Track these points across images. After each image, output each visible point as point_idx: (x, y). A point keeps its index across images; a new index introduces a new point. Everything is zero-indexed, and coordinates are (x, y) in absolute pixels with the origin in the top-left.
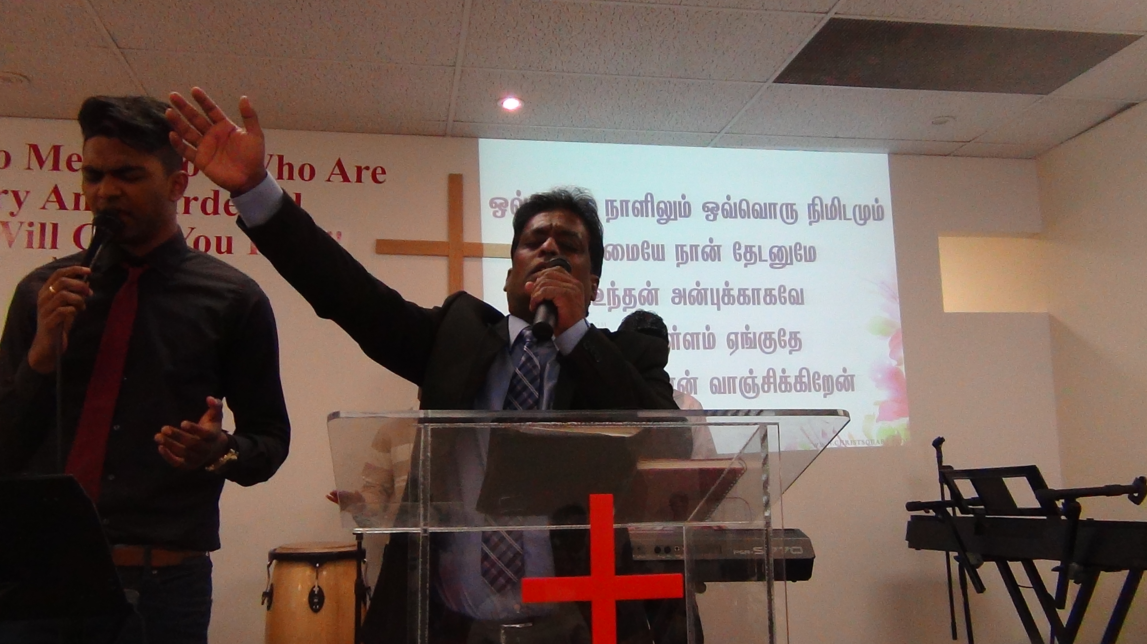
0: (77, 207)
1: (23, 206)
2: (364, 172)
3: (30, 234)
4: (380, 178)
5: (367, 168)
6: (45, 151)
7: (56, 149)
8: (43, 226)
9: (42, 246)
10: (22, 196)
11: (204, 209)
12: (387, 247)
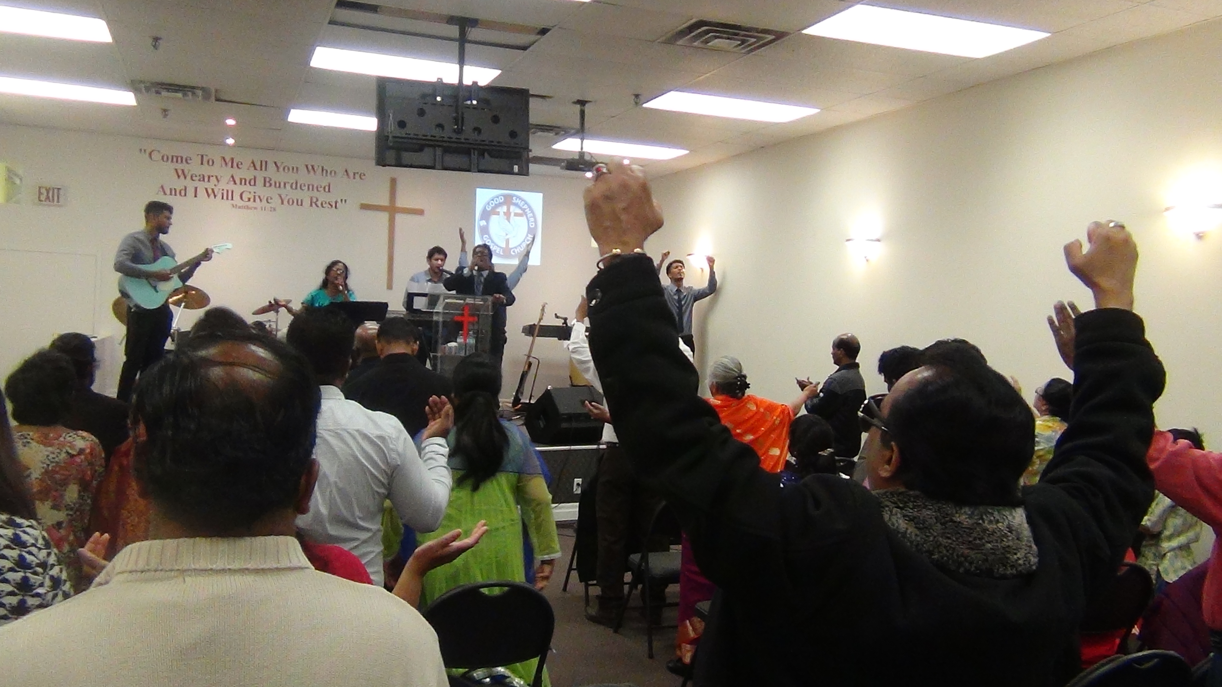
0: (241, 184)
1: (220, 182)
2: (356, 174)
3: (223, 194)
4: (363, 177)
5: (358, 173)
6: (228, 159)
7: (232, 160)
8: (228, 191)
9: (227, 198)
10: (219, 177)
11: (291, 187)
12: (365, 207)
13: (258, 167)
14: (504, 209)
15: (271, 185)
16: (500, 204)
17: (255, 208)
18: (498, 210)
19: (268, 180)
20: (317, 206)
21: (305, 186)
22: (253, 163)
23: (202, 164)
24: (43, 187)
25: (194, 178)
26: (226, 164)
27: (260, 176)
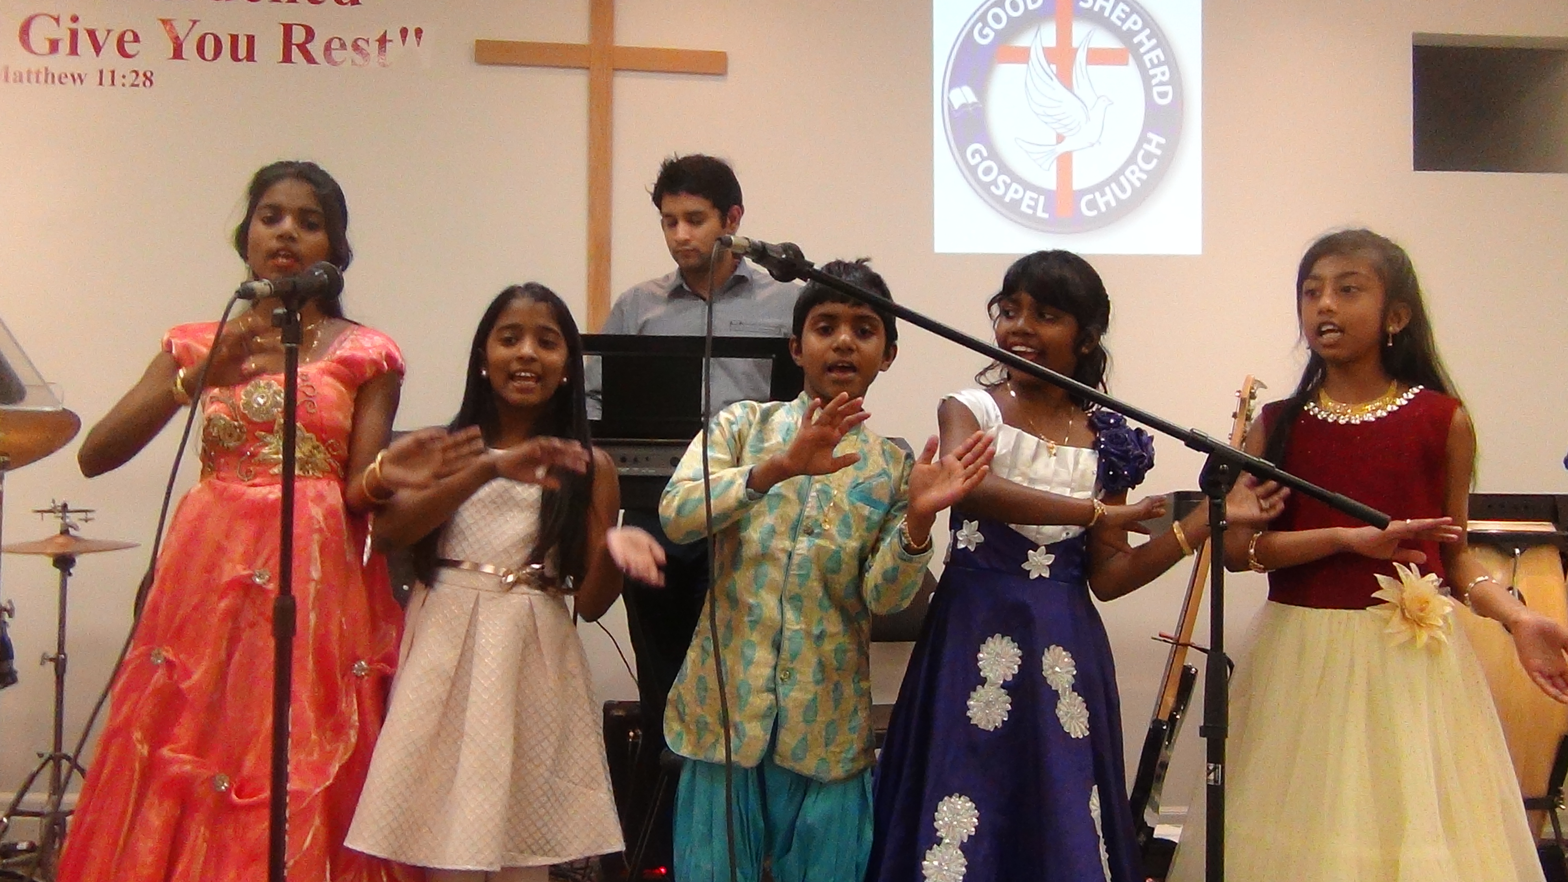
12: (492, 53)
14: (1048, 35)
16: (1030, 20)
17: (78, 79)
20: (310, 59)
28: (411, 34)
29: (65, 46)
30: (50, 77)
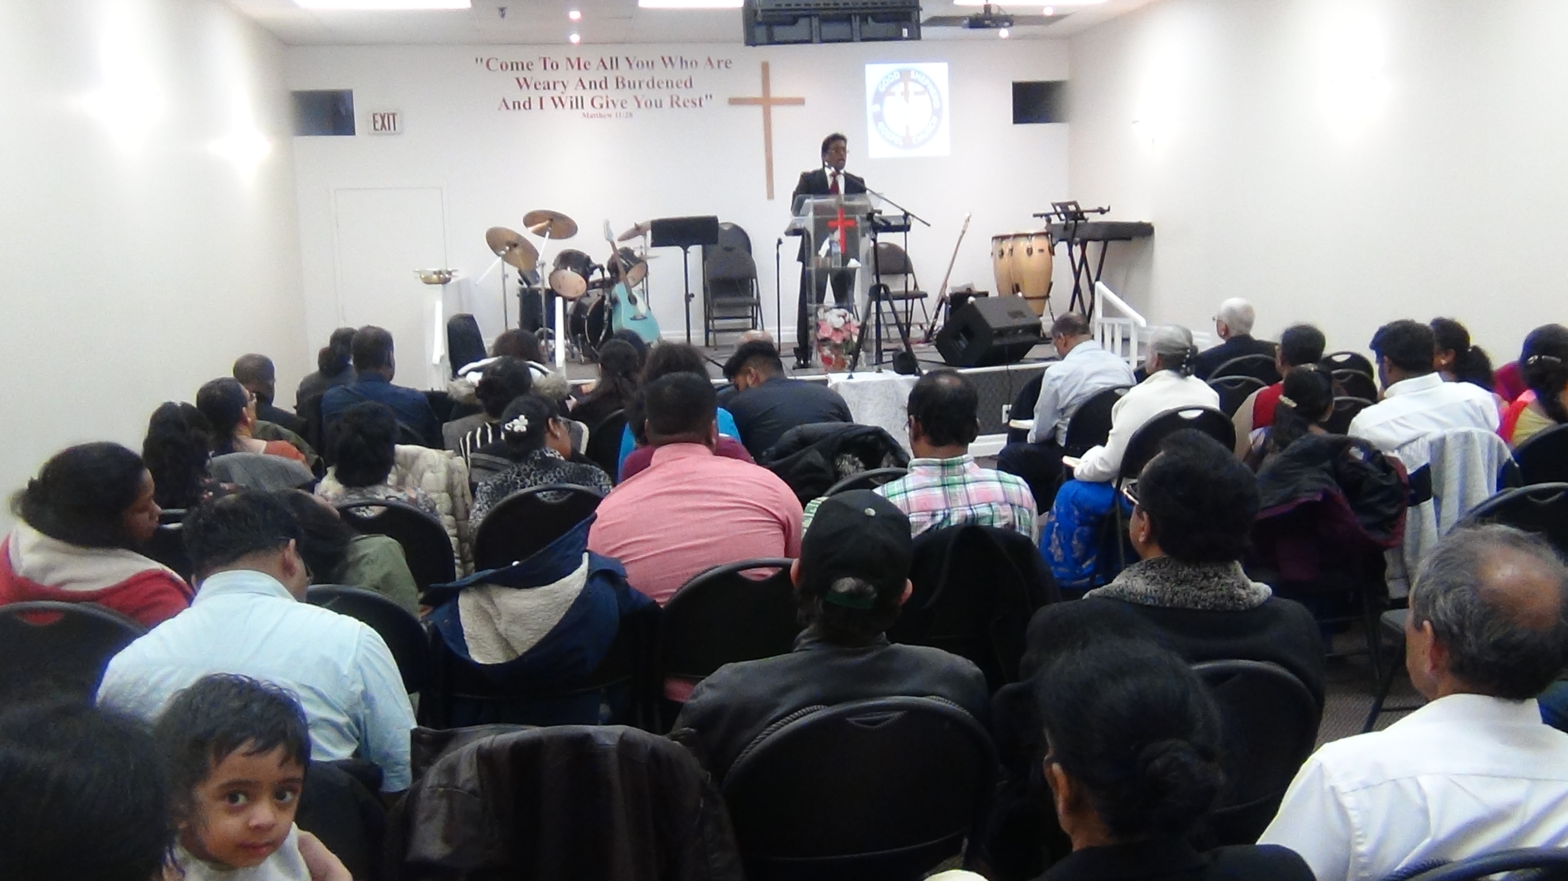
0: (591, 88)
1: (567, 88)
2: (721, 63)
3: (572, 103)
4: (728, 65)
5: (722, 60)
6: (574, 60)
7: (579, 60)
8: (576, 98)
9: (577, 107)
10: (566, 83)
11: (648, 85)
12: (734, 102)
13: (609, 66)
14: (901, 87)
15: (624, 85)
16: (896, 82)
17: (610, 116)
18: (893, 89)
19: (620, 80)
20: (679, 106)
21: (663, 82)
22: (602, 61)
23: (545, 68)
24: (376, 114)
25: (538, 87)
26: (572, 67)
27: (611, 75)
28: (709, 97)
29: (605, 105)
30: (601, 116)
